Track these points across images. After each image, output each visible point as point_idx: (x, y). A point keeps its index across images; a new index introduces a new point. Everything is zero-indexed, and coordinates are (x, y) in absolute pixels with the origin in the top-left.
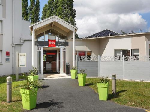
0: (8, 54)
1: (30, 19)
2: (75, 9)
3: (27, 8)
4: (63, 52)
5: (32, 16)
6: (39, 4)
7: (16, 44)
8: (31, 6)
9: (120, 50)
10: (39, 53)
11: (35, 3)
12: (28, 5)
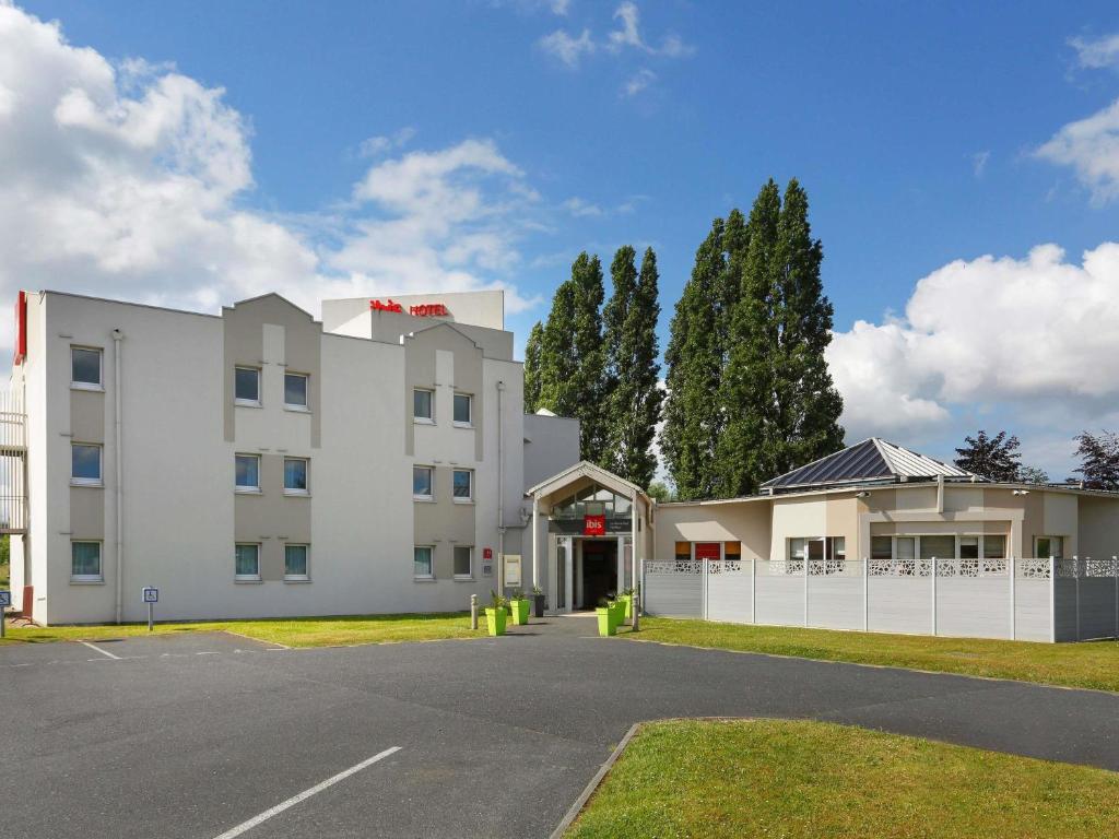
0: (487, 554)
1: (610, 365)
2: (825, 300)
3: (601, 312)
4: (625, 548)
5: (621, 350)
6: (655, 284)
7: (508, 528)
8: (616, 299)
9: (802, 539)
10: (562, 552)
11: (637, 279)
12: (600, 298)
